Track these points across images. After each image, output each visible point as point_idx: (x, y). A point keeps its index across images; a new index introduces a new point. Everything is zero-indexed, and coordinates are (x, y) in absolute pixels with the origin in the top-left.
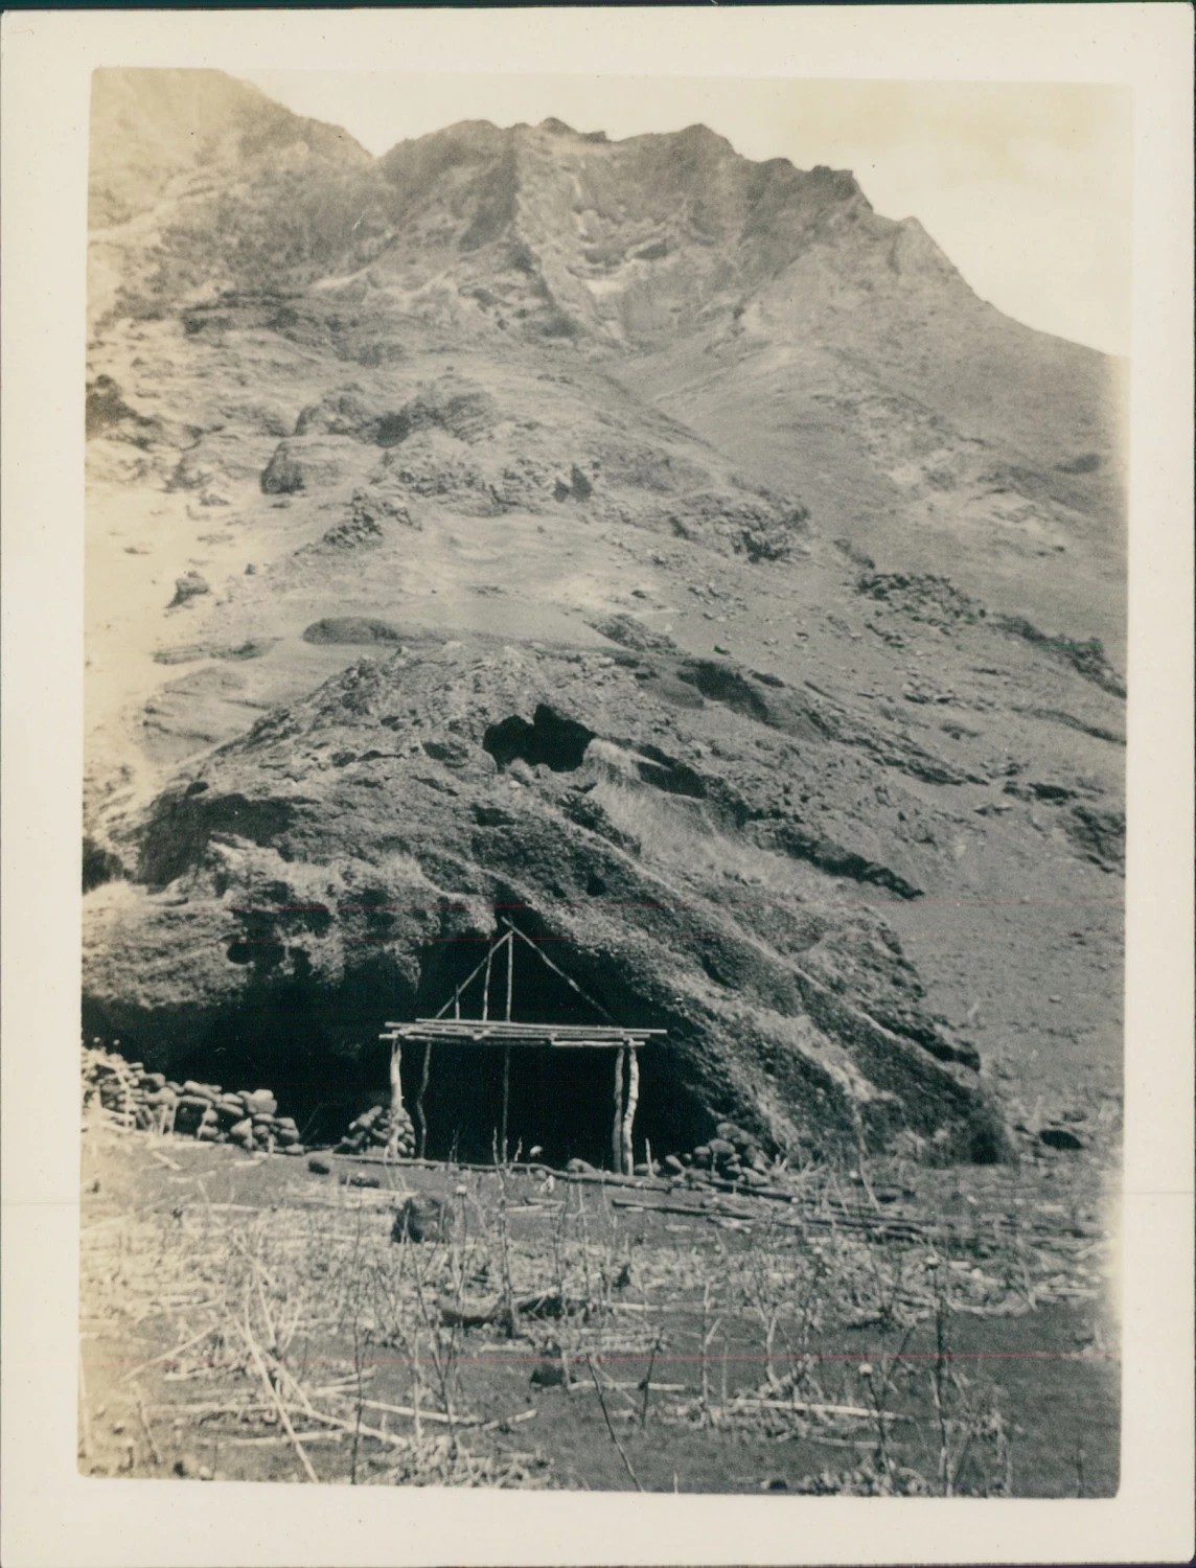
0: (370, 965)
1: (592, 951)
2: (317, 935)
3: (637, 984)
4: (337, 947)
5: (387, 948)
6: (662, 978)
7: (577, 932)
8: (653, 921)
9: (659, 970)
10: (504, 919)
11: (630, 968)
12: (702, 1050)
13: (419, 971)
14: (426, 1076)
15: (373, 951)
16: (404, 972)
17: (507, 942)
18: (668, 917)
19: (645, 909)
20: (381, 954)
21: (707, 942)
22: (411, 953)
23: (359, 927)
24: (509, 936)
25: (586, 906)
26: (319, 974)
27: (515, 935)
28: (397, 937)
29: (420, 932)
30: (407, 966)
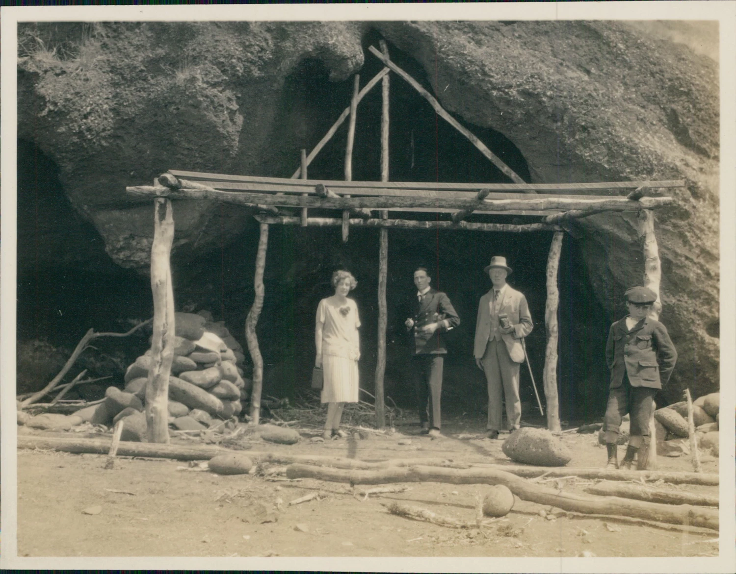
0: (157, 106)
1: (513, 92)
2: (61, 55)
3: (584, 143)
4: (97, 77)
5: (181, 76)
6: (623, 135)
7: (491, 65)
8: (594, 60)
9: (617, 122)
10: (373, 49)
11: (573, 119)
12: (686, 242)
13: (240, 119)
14: (260, 289)
15: (160, 85)
16: (211, 116)
17: (379, 85)
18: (617, 57)
19: (582, 42)
20: (174, 88)
21: (674, 91)
22: (227, 85)
23: (138, 48)
24: (383, 76)
25: (496, 35)
26: (60, 115)
27: (392, 74)
28: (195, 60)
29: (237, 51)
30: (217, 107)
